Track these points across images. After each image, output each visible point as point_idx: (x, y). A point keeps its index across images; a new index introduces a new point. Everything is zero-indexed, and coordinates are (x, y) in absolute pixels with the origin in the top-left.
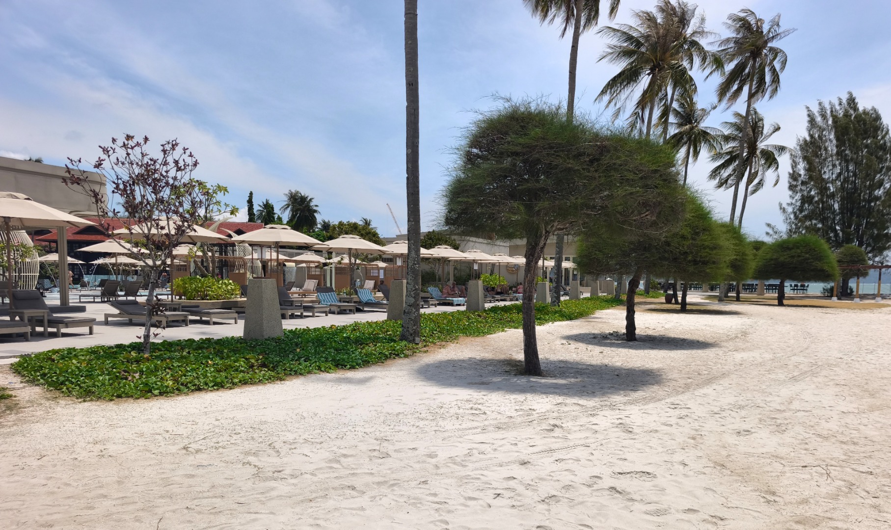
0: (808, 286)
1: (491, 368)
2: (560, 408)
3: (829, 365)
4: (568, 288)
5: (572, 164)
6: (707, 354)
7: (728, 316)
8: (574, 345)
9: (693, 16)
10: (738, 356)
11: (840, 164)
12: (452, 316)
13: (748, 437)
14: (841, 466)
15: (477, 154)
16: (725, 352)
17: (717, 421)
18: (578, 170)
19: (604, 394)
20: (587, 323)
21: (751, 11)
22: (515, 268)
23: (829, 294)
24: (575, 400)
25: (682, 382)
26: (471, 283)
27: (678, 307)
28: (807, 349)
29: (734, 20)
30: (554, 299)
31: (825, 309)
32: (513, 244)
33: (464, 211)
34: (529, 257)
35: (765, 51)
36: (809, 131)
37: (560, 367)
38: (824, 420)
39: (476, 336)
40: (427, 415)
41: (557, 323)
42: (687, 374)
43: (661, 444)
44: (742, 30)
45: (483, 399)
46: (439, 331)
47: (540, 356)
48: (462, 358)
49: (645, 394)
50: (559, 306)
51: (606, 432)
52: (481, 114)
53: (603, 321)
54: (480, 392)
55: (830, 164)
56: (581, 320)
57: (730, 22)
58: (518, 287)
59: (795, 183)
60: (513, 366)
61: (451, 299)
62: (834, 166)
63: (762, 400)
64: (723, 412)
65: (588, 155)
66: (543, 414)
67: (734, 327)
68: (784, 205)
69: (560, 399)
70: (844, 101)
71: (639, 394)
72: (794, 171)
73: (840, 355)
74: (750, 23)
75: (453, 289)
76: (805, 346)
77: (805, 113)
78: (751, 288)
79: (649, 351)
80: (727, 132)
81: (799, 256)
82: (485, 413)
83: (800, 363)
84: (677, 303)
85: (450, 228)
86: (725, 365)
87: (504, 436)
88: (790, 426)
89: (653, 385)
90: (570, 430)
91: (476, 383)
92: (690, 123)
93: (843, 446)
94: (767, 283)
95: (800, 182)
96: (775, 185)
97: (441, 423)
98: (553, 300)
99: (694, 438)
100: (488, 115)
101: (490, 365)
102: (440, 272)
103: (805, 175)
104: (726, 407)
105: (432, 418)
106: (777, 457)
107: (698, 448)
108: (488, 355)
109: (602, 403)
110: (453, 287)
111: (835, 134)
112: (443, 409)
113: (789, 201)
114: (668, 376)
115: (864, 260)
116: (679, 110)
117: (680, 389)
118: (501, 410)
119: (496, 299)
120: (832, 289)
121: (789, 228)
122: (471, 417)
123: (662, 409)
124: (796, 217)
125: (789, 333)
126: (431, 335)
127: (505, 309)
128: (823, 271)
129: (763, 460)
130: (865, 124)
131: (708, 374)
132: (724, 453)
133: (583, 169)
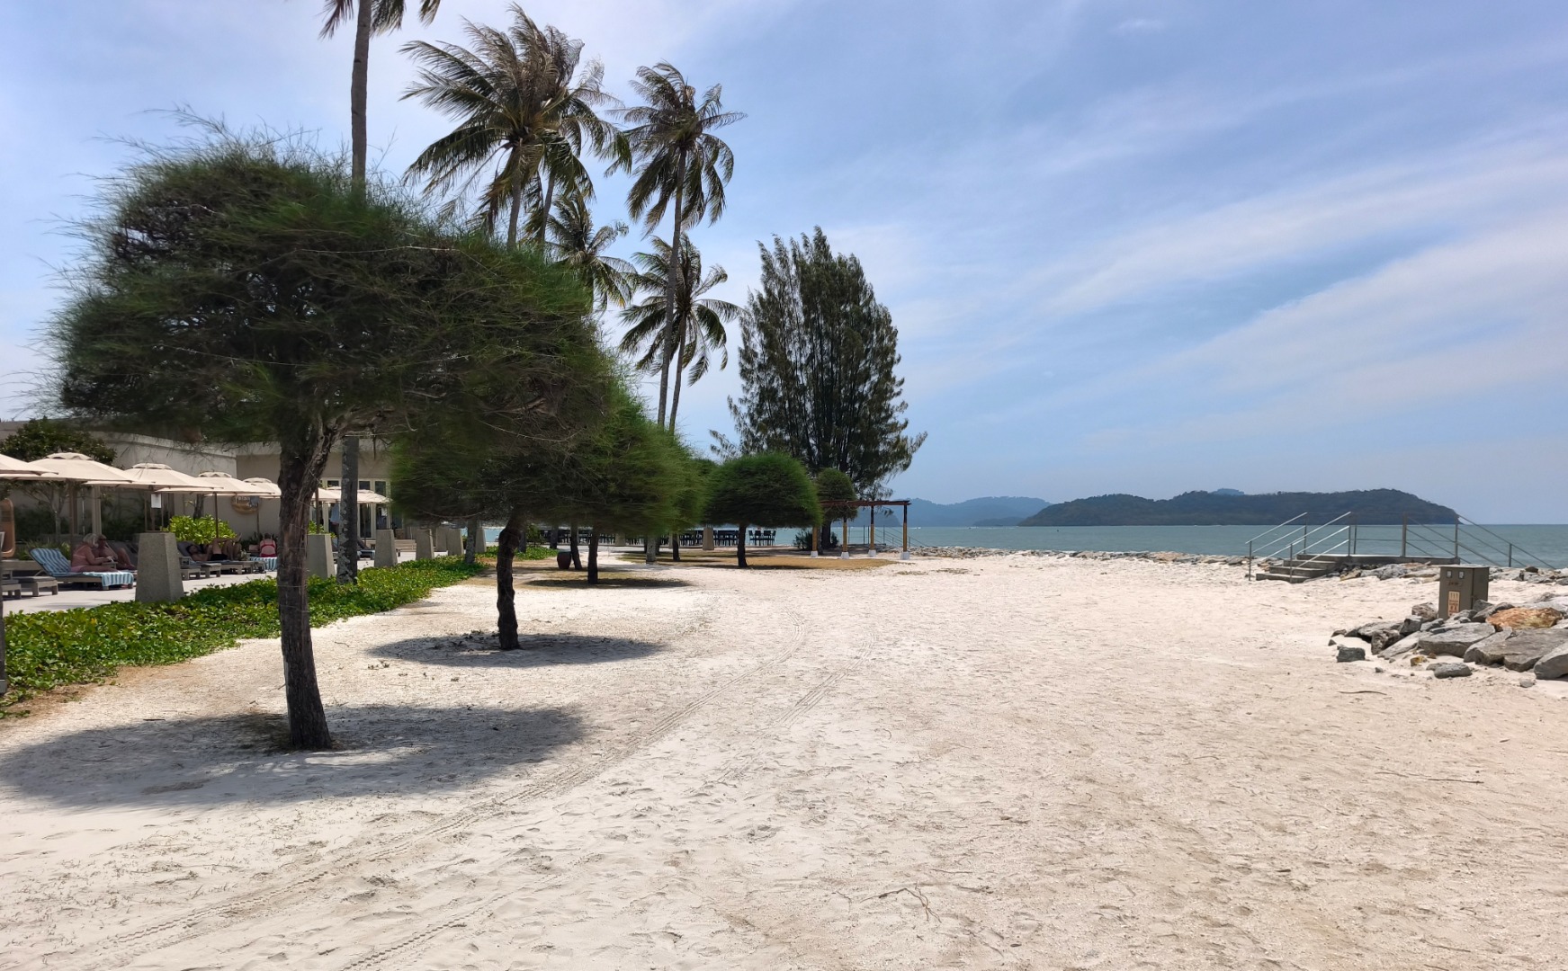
0: (774, 534)
1: (205, 741)
2: (382, 831)
3: (847, 672)
4: (369, 542)
5: (379, 286)
6: (652, 667)
7: (669, 590)
8: (396, 667)
9: (578, 60)
10: (706, 666)
11: (811, 340)
12: (99, 617)
13: (768, 841)
14: (939, 884)
15: (142, 244)
16: (682, 660)
17: (707, 813)
18: (393, 301)
19: (475, 779)
20: (416, 617)
21: (674, 69)
22: (252, 504)
23: (806, 546)
24: (414, 802)
25: (620, 731)
26: (146, 539)
27: (583, 575)
28: (804, 644)
29: (648, 79)
30: (345, 568)
31: (806, 571)
32: (245, 453)
33: (116, 376)
34: (288, 486)
35: (698, 140)
36: (765, 283)
37: (371, 723)
38: (876, 785)
39: (164, 663)
40: (20, 908)
41: (355, 620)
42: (628, 712)
43: (616, 889)
44: (661, 98)
45: (186, 833)
46: (61, 659)
47: (325, 701)
48: (126, 721)
49: (556, 766)
50: (355, 582)
51: (495, 879)
52: (150, 151)
53: (449, 609)
54: (177, 813)
55: (797, 338)
56: (402, 610)
57: (640, 80)
58: (262, 543)
59: (748, 366)
60: (260, 731)
61: (94, 573)
62: (803, 343)
63: (768, 754)
64: (711, 791)
65: (414, 272)
66: (345, 853)
67: (683, 610)
68: (736, 402)
69: (379, 805)
70: (811, 241)
71: (544, 770)
72: (747, 347)
73: (854, 653)
74: (673, 90)
75: (99, 552)
76: (800, 638)
77: (759, 253)
78: (694, 539)
79: (548, 668)
80: (642, 270)
81: (765, 486)
82: (193, 876)
83: (803, 673)
84: (578, 567)
85: (76, 413)
86: (688, 687)
87: (250, 936)
88: (830, 807)
89: (569, 743)
90: (414, 886)
91: (166, 789)
92: (581, 246)
93: (924, 835)
94: (717, 529)
95: (756, 366)
96: (724, 366)
97: (65, 928)
98: (342, 571)
99: (675, 863)
100: (169, 156)
101: (202, 734)
102: (66, 511)
103: (763, 354)
104: (714, 778)
105: (34, 916)
106: (830, 881)
107: (689, 885)
108: (195, 708)
109: (474, 802)
110: (101, 547)
111: (801, 291)
112: (69, 883)
113: (742, 395)
114: (593, 720)
115: (851, 493)
116: (561, 221)
117: (622, 747)
118: (239, 858)
119: (211, 570)
120: (809, 538)
121: (744, 439)
122: (154, 896)
123: (598, 800)
124: (754, 423)
125: (770, 616)
126: (38, 669)
127: (235, 594)
128: (801, 509)
129: (812, 895)
130: (841, 279)
131: (664, 708)
132: (740, 889)
133: (407, 301)
